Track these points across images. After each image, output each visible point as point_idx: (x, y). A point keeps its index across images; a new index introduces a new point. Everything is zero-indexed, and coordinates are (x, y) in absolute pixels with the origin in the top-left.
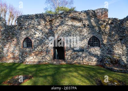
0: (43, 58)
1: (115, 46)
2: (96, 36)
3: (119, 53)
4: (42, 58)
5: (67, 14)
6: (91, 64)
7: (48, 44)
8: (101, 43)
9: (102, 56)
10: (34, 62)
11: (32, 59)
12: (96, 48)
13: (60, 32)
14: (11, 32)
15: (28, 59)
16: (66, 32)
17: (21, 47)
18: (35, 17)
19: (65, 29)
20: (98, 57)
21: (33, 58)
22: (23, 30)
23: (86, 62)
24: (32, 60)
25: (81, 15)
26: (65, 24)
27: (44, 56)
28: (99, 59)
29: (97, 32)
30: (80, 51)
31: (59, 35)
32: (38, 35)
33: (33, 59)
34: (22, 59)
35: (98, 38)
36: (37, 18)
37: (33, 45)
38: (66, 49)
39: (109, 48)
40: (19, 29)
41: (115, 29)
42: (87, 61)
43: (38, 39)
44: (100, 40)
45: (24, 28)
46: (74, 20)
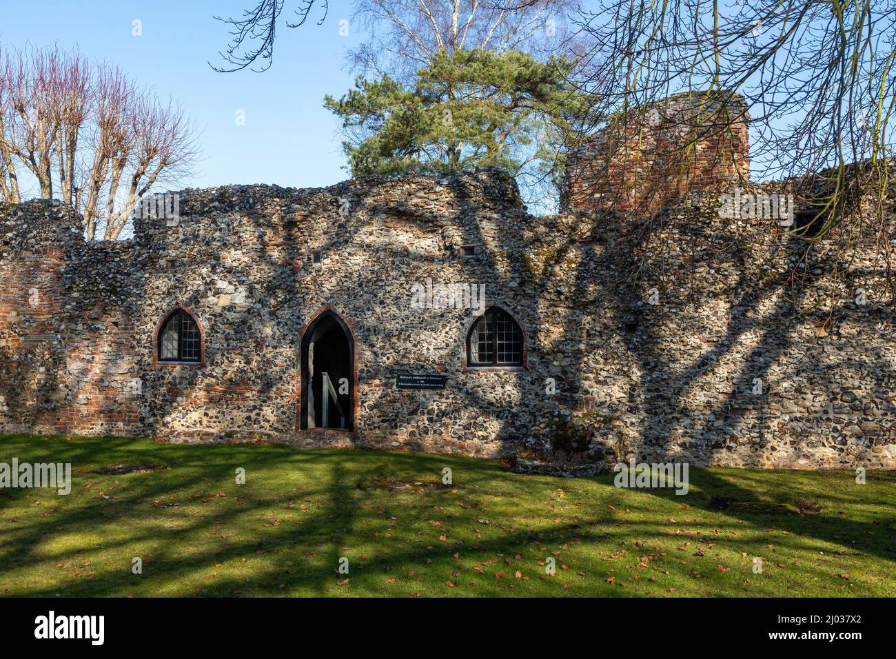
0: (253, 415)
1: (597, 362)
2: (505, 308)
3: (614, 399)
4: (249, 418)
5: (366, 188)
6: (478, 451)
7: (275, 347)
8: (528, 343)
9: (531, 414)
10: (207, 434)
11: (201, 422)
12: (502, 370)
13: (335, 283)
14: (104, 278)
15: (183, 421)
16: (360, 285)
17: (150, 360)
18: (216, 204)
19: (356, 268)
20: (515, 416)
21: (206, 414)
22: (162, 269)
23: (453, 444)
24: (199, 428)
25: (435, 197)
26: (357, 239)
27: (255, 408)
28: (518, 429)
29: (511, 289)
30: (426, 381)
31: (327, 299)
32: (231, 296)
33: (205, 422)
34: (151, 420)
35: (516, 317)
36: (227, 212)
37: (203, 348)
38: (362, 371)
39: (565, 372)
40: (144, 265)
41: (608, 268)
42: (460, 438)
43: (230, 316)
44: (525, 326)
45: (163, 262)
46: (403, 223)
